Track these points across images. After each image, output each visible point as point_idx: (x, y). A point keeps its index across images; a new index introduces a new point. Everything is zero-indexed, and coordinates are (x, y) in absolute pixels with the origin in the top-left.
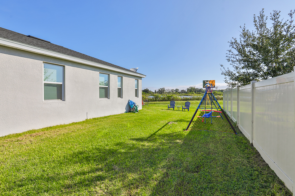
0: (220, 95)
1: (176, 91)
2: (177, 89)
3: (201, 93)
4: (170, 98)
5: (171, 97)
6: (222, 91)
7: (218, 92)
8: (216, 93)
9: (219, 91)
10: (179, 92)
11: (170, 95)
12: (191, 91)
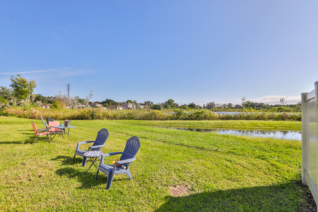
0: (288, 111)
1: (229, 106)
2: (230, 104)
3: (261, 108)
4: (200, 115)
5: (202, 113)
6: (291, 106)
7: (286, 108)
8: (282, 109)
9: (287, 106)
10: (232, 108)
11: (200, 111)
12: (248, 106)
